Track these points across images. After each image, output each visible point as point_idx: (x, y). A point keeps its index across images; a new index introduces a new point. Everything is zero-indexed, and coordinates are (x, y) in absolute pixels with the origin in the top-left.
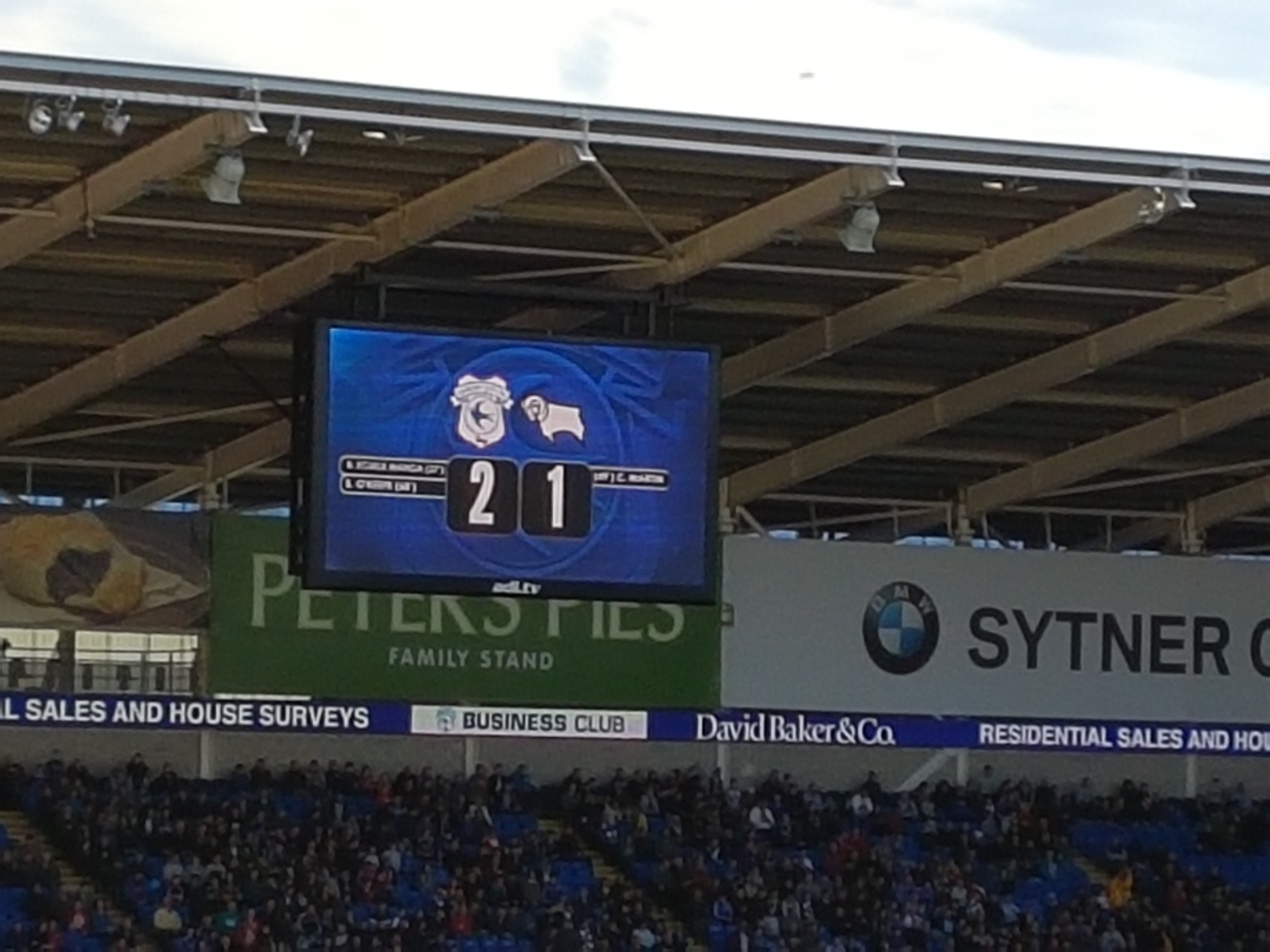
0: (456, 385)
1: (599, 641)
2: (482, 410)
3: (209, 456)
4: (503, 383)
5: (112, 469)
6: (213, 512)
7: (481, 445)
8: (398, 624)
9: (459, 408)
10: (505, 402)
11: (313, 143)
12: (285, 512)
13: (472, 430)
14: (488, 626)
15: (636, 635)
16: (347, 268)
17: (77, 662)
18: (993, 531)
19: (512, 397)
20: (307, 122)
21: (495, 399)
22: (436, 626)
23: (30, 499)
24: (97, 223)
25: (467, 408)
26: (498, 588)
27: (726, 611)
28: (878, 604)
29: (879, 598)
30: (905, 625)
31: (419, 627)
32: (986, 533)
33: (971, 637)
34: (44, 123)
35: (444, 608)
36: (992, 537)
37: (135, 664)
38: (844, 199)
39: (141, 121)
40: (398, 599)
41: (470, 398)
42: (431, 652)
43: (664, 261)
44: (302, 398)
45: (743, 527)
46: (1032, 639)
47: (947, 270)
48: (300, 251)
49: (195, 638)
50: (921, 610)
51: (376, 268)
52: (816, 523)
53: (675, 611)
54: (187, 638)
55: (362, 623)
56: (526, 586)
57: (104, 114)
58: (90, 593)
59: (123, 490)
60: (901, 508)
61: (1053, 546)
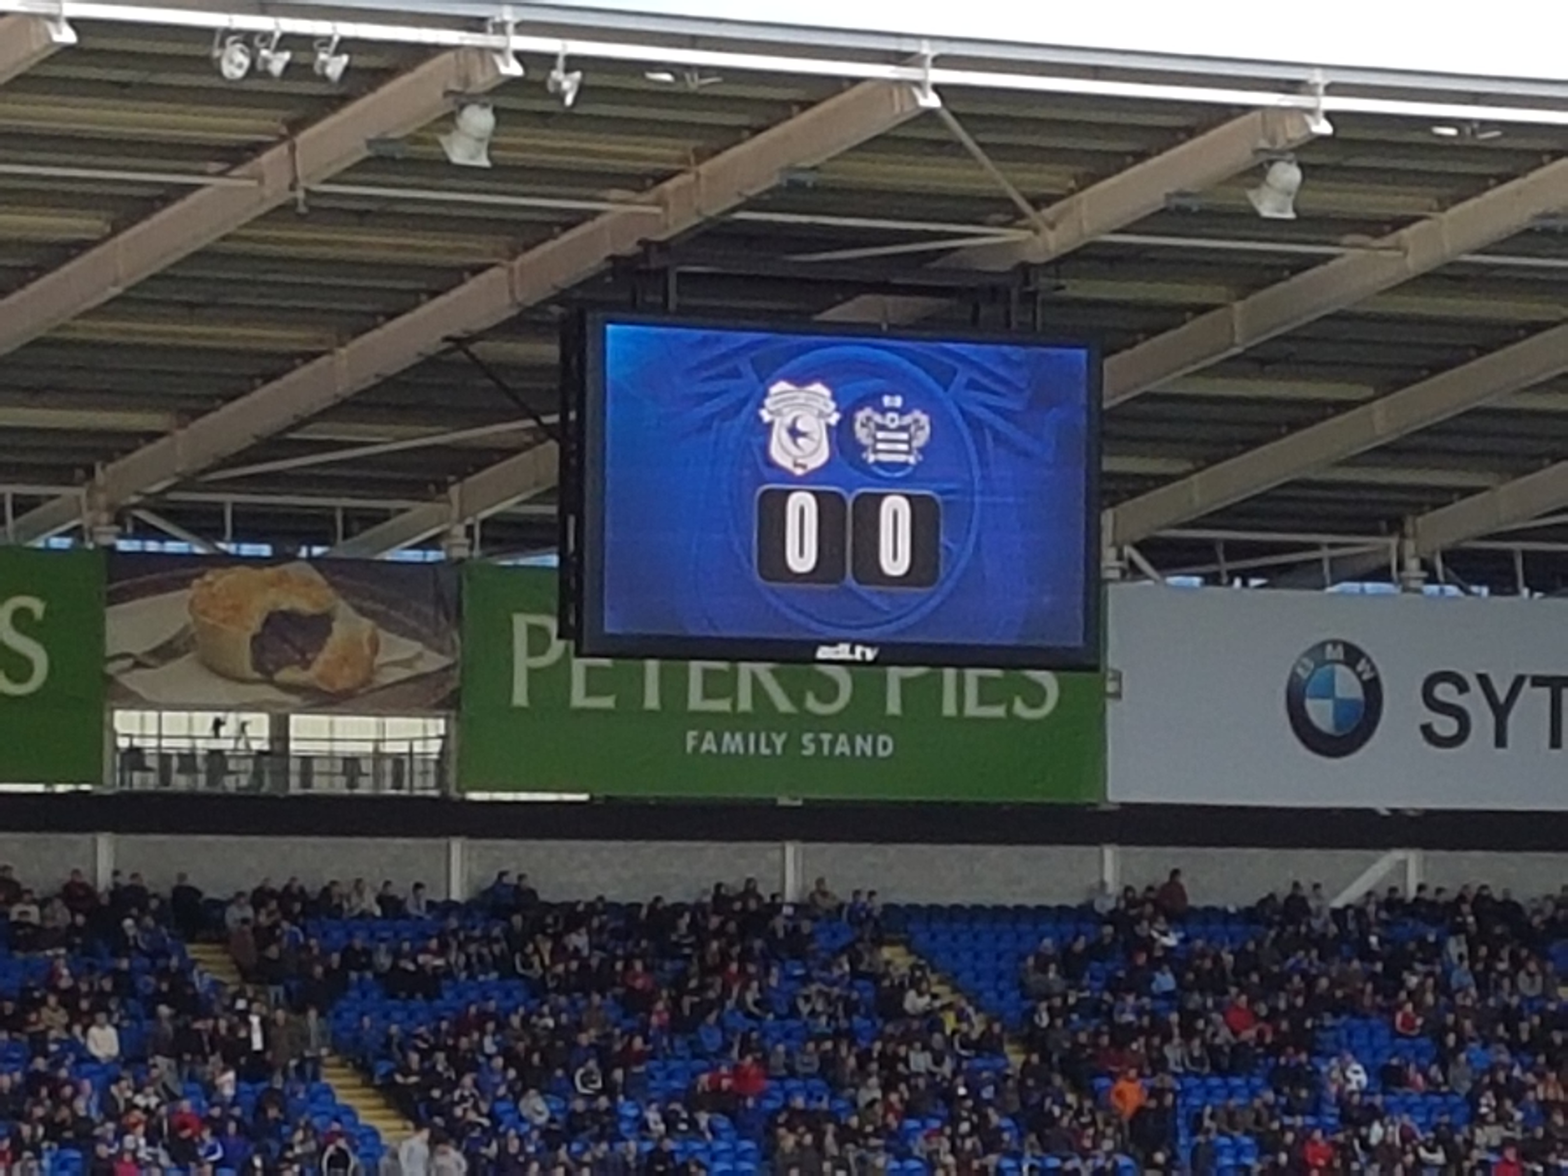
0: (765, 394)
1: (949, 719)
2: (800, 426)
3: (454, 491)
4: (826, 392)
5: (332, 508)
6: (461, 561)
7: (799, 472)
8: (696, 701)
9: (770, 425)
10: (829, 415)
11: (582, 89)
12: (553, 560)
13: (788, 453)
14: (812, 704)
15: (999, 711)
16: (629, 248)
17: (292, 753)
18: (1451, 573)
19: (837, 410)
20: (573, 62)
21: (816, 412)
22: (745, 704)
23: (232, 548)
24: (308, 192)
25: (781, 424)
26: (824, 653)
27: (1114, 679)
28: (1304, 666)
29: (1306, 661)
30: (1339, 694)
31: (723, 705)
32: (1441, 577)
33: (1425, 710)
34: (240, 66)
35: (755, 681)
36: (1448, 582)
37: (367, 756)
38: (1258, 151)
39: (362, 61)
40: (696, 667)
41: (785, 410)
42: (738, 737)
43: (1029, 233)
44: (572, 416)
45: (1132, 571)
46: (1501, 711)
47: (1389, 240)
48: (568, 227)
49: (442, 722)
50: (1359, 675)
51: (663, 247)
52: (1225, 566)
53: (1046, 679)
54: (430, 722)
55: (652, 701)
56: (859, 649)
57: (315, 54)
58: (306, 665)
59: (346, 536)
60: (1332, 546)
61: (1525, 592)
